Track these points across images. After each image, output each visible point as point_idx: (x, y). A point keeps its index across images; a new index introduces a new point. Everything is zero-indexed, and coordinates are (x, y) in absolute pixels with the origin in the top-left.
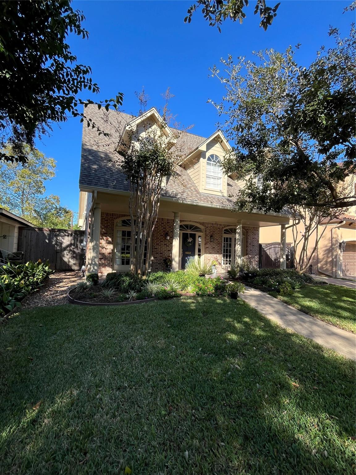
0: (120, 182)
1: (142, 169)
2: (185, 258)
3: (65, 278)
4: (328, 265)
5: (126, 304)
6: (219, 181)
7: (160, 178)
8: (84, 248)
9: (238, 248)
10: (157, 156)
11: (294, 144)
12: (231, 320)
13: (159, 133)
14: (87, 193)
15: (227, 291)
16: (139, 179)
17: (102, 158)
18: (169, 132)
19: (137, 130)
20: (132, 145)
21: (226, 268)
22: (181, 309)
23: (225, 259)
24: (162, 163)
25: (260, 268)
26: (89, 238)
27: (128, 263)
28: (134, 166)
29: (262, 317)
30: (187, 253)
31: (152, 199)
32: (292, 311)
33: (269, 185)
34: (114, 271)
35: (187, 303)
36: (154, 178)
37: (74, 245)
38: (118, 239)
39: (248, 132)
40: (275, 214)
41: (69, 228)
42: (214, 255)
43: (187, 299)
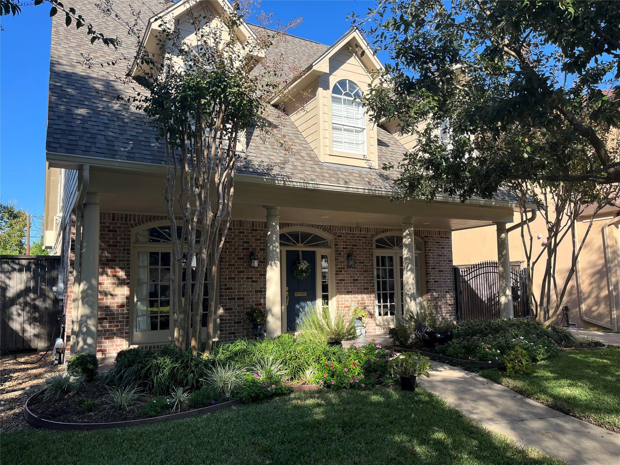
0: (143, 143)
1: (191, 114)
2: (295, 307)
3: (16, 371)
4: (603, 306)
5: (167, 420)
6: (362, 137)
7: (231, 133)
8: (60, 297)
9: (409, 278)
10: (225, 87)
11: (513, 53)
12: (405, 438)
13: (226, 37)
14: (63, 170)
15: (391, 375)
16: (186, 138)
17: (98, 91)
18: (247, 34)
19: (177, 32)
20: (166, 62)
21: (386, 323)
22: (293, 423)
23: (382, 304)
24: (236, 100)
25: (457, 319)
26: (71, 272)
27: (165, 325)
28: (173, 108)
29: (472, 426)
30: (298, 294)
31: (217, 180)
32: (535, 411)
33: (467, 141)
34: (132, 347)
35: (306, 406)
36: (219, 133)
37: (35, 290)
38: (141, 270)
39: (417, 32)
40: (482, 201)
41: (20, 253)
42: (357, 296)
43: (305, 399)
